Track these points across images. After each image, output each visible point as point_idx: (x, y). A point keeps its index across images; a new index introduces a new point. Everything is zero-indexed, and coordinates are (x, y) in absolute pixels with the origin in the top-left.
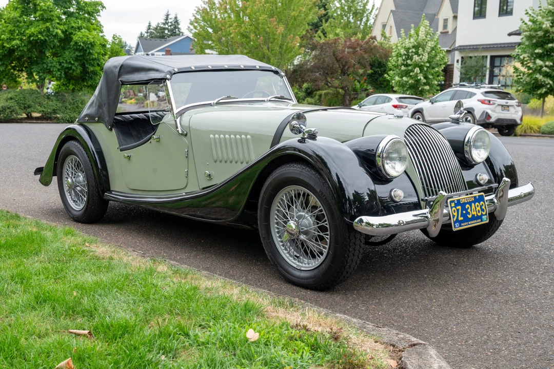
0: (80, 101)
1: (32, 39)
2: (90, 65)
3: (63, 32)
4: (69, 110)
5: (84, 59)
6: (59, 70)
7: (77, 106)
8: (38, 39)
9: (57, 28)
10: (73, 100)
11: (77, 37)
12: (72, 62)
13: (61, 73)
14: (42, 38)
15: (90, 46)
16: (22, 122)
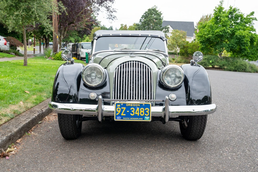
0: (236, 62)
1: (217, 34)
2: (242, 46)
3: (231, 31)
4: (230, 65)
5: (240, 43)
6: (228, 47)
7: (234, 64)
8: (219, 34)
9: (228, 29)
10: (233, 61)
11: (238, 33)
12: (234, 44)
13: (229, 49)
14: (221, 34)
15: (242, 37)
16: (209, 69)
